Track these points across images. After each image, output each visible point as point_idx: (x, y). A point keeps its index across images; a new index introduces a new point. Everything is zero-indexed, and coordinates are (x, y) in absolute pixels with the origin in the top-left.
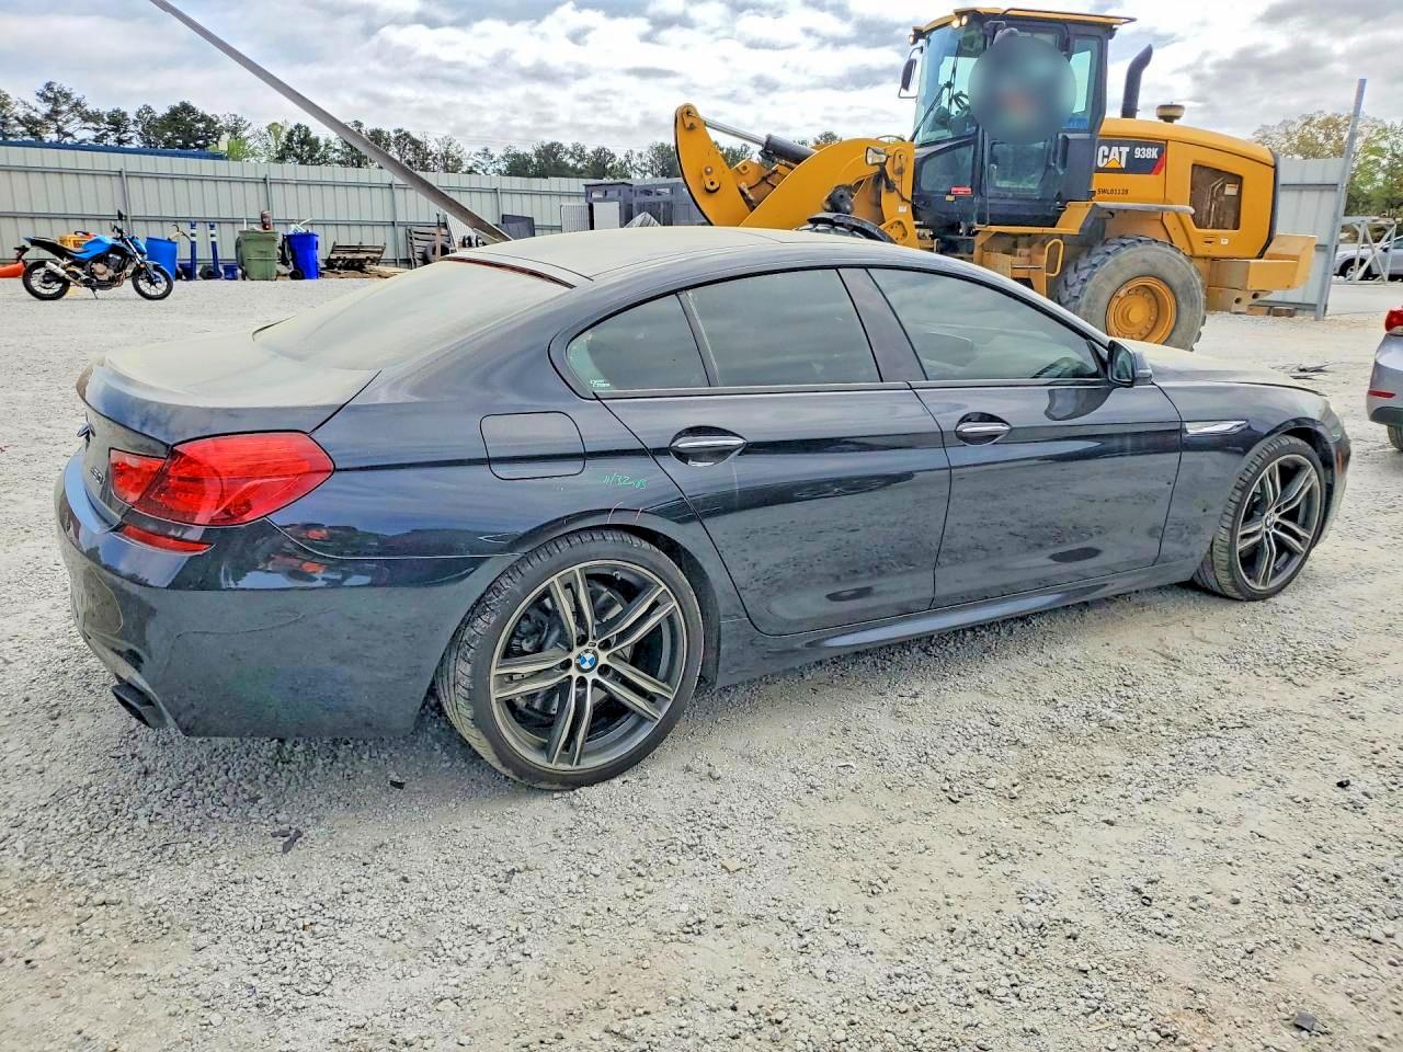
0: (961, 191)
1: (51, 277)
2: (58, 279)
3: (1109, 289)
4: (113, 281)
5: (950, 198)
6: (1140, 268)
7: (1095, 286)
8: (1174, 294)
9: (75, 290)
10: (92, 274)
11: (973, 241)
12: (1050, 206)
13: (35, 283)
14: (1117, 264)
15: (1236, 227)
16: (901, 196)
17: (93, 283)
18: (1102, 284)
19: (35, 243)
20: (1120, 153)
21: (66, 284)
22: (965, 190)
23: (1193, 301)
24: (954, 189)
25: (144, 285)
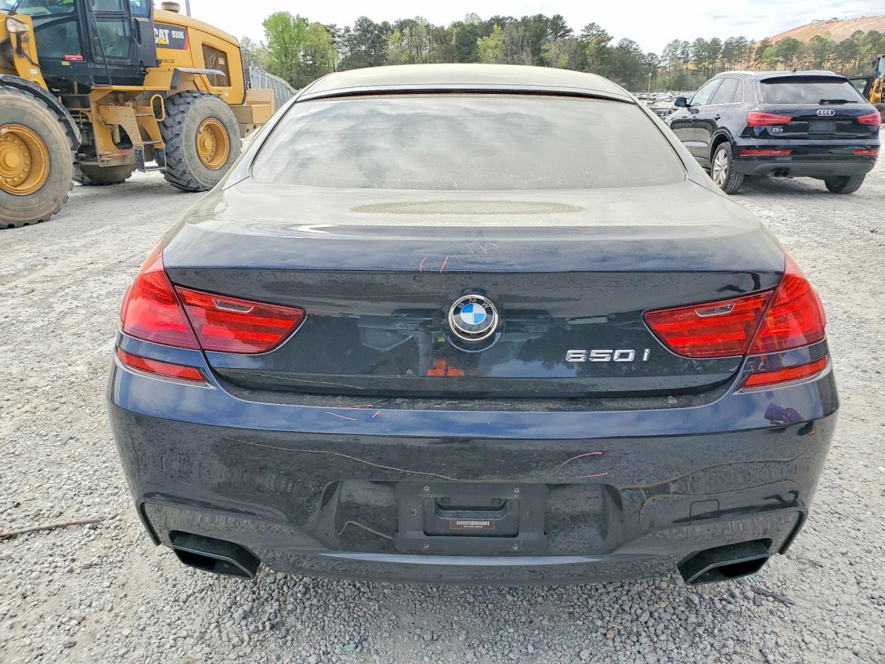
0: (74, 58)
3: (195, 127)
5: (64, 63)
6: (208, 113)
7: (187, 126)
8: (226, 128)
11: (88, 98)
12: (136, 71)
14: (195, 110)
15: (229, 85)
16: (30, 60)
18: (191, 125)
20: (164, 34)
22: (77, 57)
23: (235, 132)
24: (66, 56)
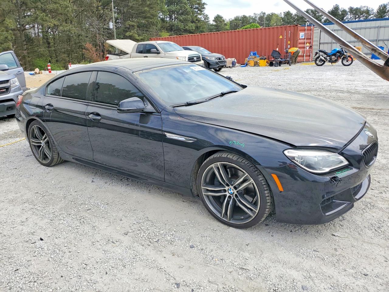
1: (321, 60)
2: (323, 61)
4: (336, 61)
9: (327, 63)
10: (331, 59)
13: (317, 62)
17: (331, 61)
19: (320, 51)
21: (324, 62)
25: (345, 62)
